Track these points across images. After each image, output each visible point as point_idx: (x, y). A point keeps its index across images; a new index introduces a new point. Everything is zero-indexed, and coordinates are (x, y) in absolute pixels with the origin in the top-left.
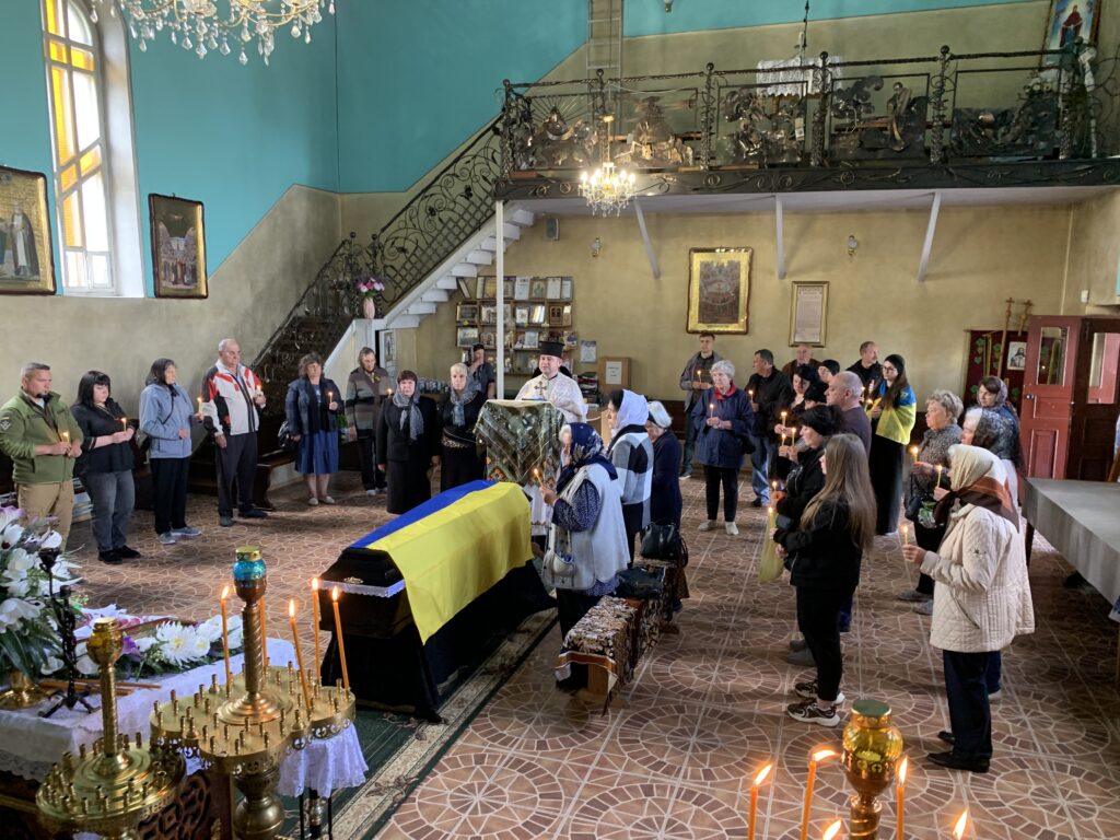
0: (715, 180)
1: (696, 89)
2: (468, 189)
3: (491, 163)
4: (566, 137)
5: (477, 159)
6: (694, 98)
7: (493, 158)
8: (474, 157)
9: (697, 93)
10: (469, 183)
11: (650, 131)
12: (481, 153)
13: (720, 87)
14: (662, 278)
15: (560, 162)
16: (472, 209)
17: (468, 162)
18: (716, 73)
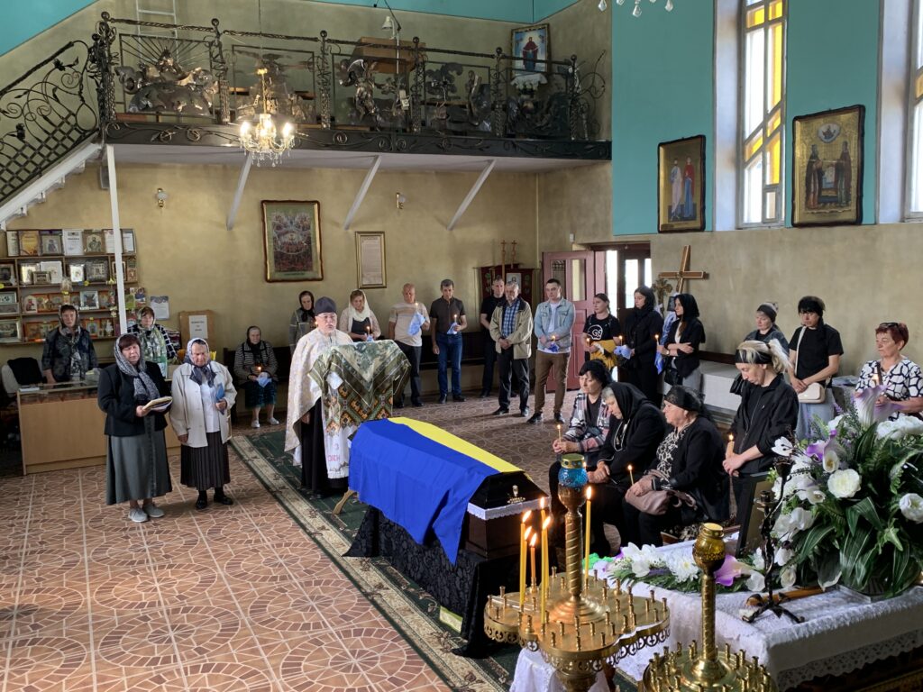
0: (343, 139)
1: (313, 53)
2: (20, 127)
3: (53, 102)
4: (184, 82)
6: (311, 60)
7: (55, 95)
8: (27, 92)
9: (313, 57)
10: (21, 121)
11: (274, 86)
12: (38, 88)
13: (333, 54)
14: (234, 230)
15: (180, 108)
16: (28, 152)
17: (19, 97)
18: (329, 41)
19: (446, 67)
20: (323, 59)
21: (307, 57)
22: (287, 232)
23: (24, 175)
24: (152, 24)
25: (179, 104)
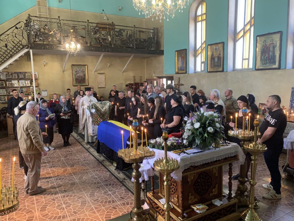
0: (93, 48)
2: (6, 44)
3: (15, 38)
4: (51, 33)
5: (9, 36)
7: (15, 36)
8: (8, 35)
10: (6, 43)
11: (75, 34)
12: (11, 34)
13: (91, 26)
14: (65, 72)
16: (8, 51)
17: (6, 36)
18: (90, 23)
19: (121, 30)
20: (88, 27)
21: (84, 27)
22: (79, 73)
23: (7, 57)
24: (42, 17)
25: (50, 39)
